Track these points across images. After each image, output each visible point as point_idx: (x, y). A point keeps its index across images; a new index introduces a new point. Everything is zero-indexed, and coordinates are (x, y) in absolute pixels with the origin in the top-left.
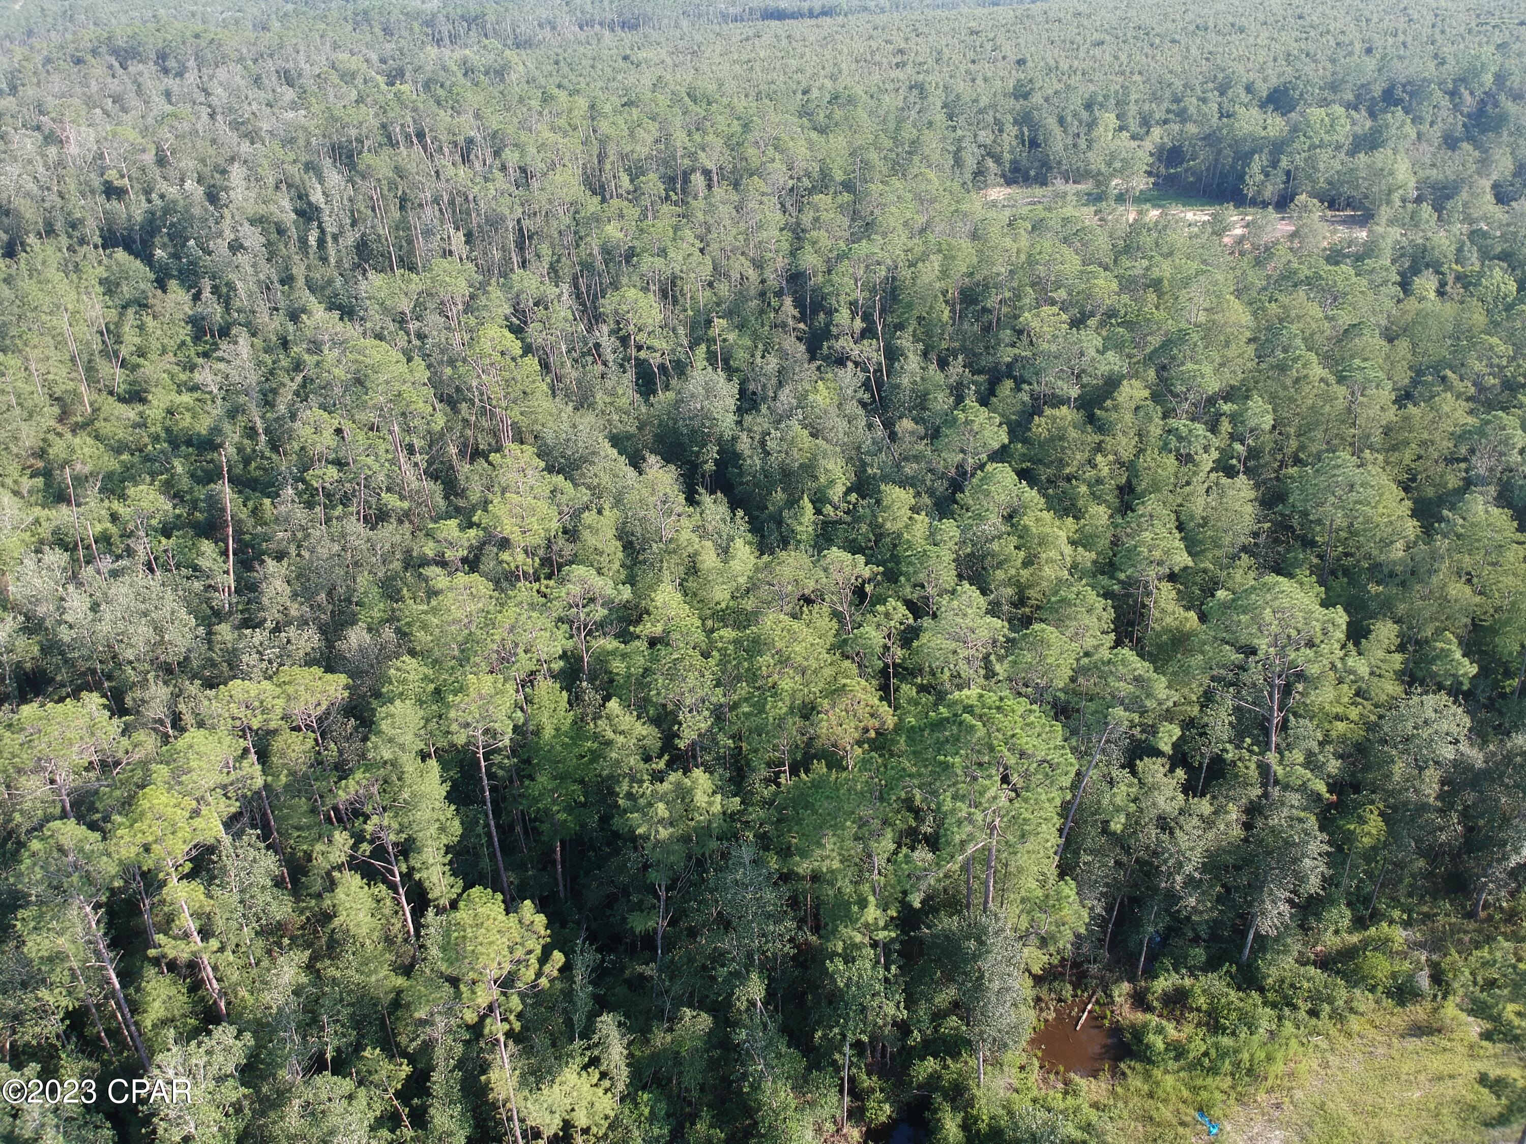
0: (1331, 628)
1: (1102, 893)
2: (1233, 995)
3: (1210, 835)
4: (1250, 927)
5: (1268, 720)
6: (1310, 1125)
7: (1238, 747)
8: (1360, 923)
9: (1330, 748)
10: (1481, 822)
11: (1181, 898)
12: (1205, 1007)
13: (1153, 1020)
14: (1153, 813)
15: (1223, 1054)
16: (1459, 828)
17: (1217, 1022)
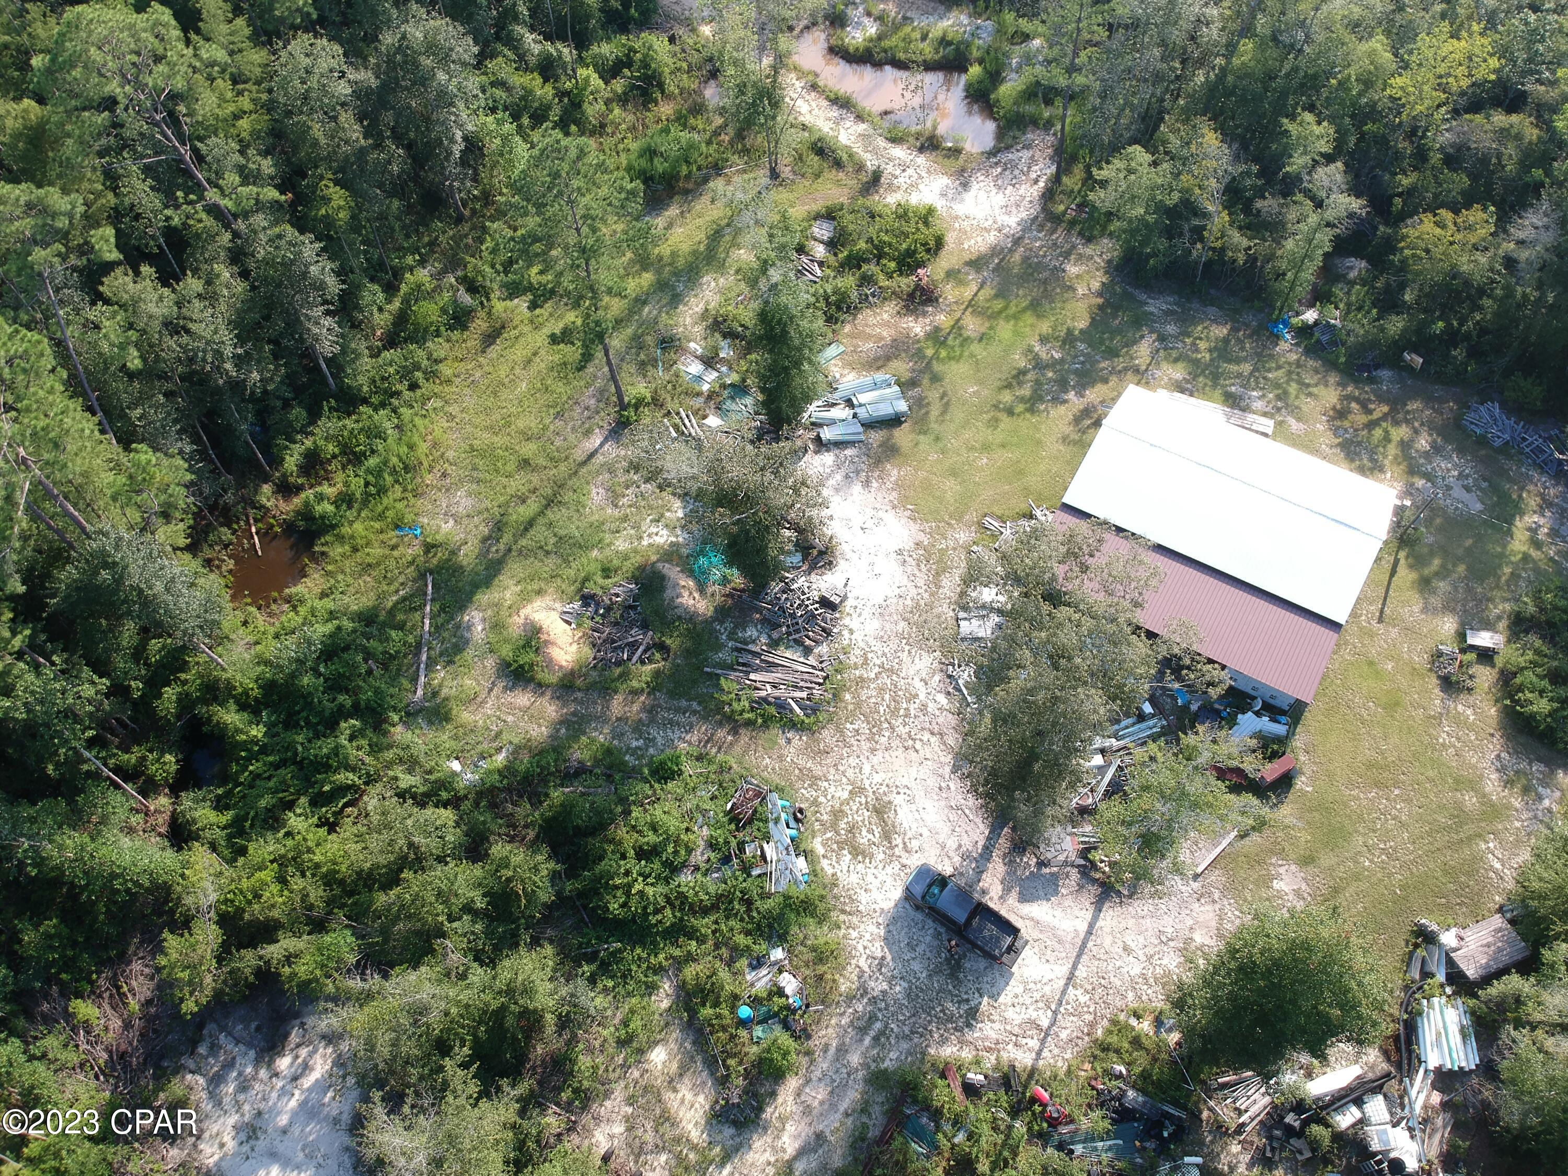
0: (163, 31)
1: (179, 432)
2: (349, 423)
3: (223, 307)
4: (317, 359)
5: (182, 161)
6: (475, 469)
7: (177, 207)
8: (390, 289)
9: (251, 152)
10: (412, 135)
11: (245, 380)
12: (337, 450)
13: (309, 494)
14: (156, 325)
15: (378, 473)
16: (401, 151)
17: (354, 453)
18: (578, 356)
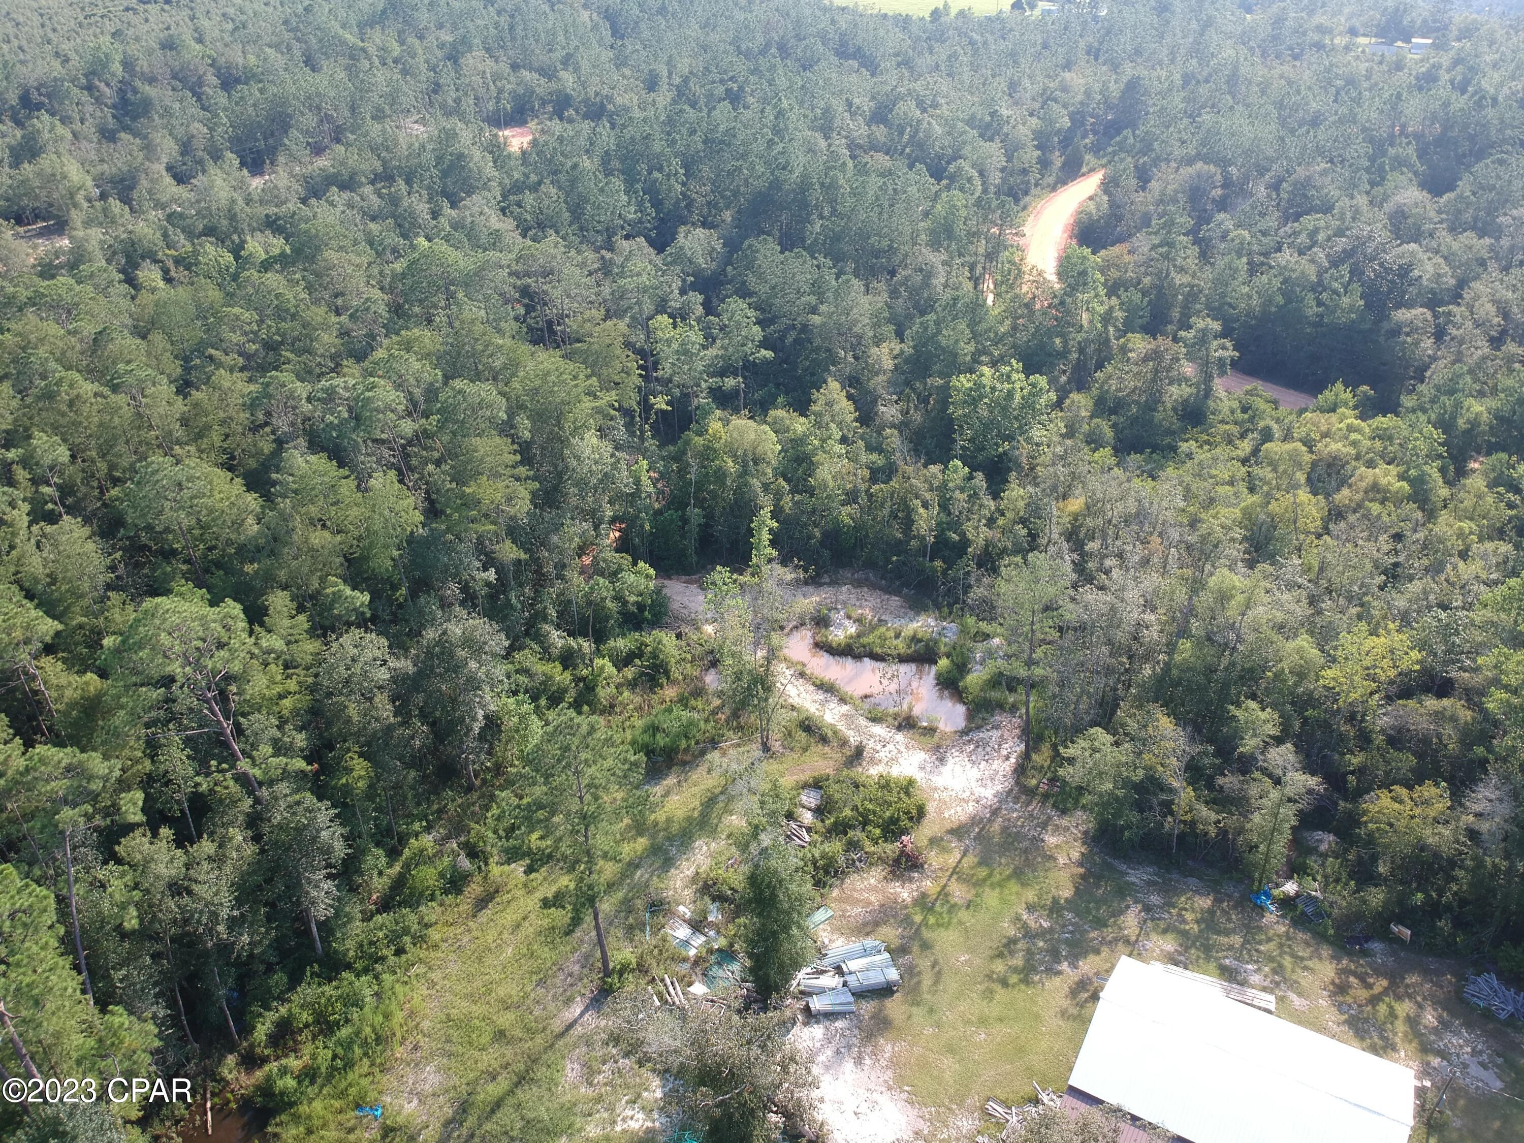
0: (231, 623)
1: (156, 996)
2: (328, 990)
3: (228, 869)
4: (309, 922)
5: (222, 734)
6: (448, 1041)
7: (208, 775)
8: (393, 854)
9: (289, 727)
10: (438, 714)
11: (234, 943)
12: (310, 1019)
13: (273, 1067)
14: (161, 885)
15: (348, 1045)
16: (425, 728)
17: (328, 1022)
18: (567, 920)
